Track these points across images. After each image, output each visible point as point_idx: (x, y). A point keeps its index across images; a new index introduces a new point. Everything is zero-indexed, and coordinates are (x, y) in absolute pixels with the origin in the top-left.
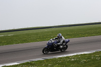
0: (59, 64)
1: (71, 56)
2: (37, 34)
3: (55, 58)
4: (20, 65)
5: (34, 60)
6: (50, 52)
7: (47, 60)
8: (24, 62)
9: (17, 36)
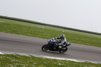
0: (44, 64)
1: (58, 60)
2: (29, 28)
3: (42, 58)
4: (4, 55)
5: (19, 54)
6: (48, 51)
7: (33, 58)
8: (9, 54)
9: (8, 24)
